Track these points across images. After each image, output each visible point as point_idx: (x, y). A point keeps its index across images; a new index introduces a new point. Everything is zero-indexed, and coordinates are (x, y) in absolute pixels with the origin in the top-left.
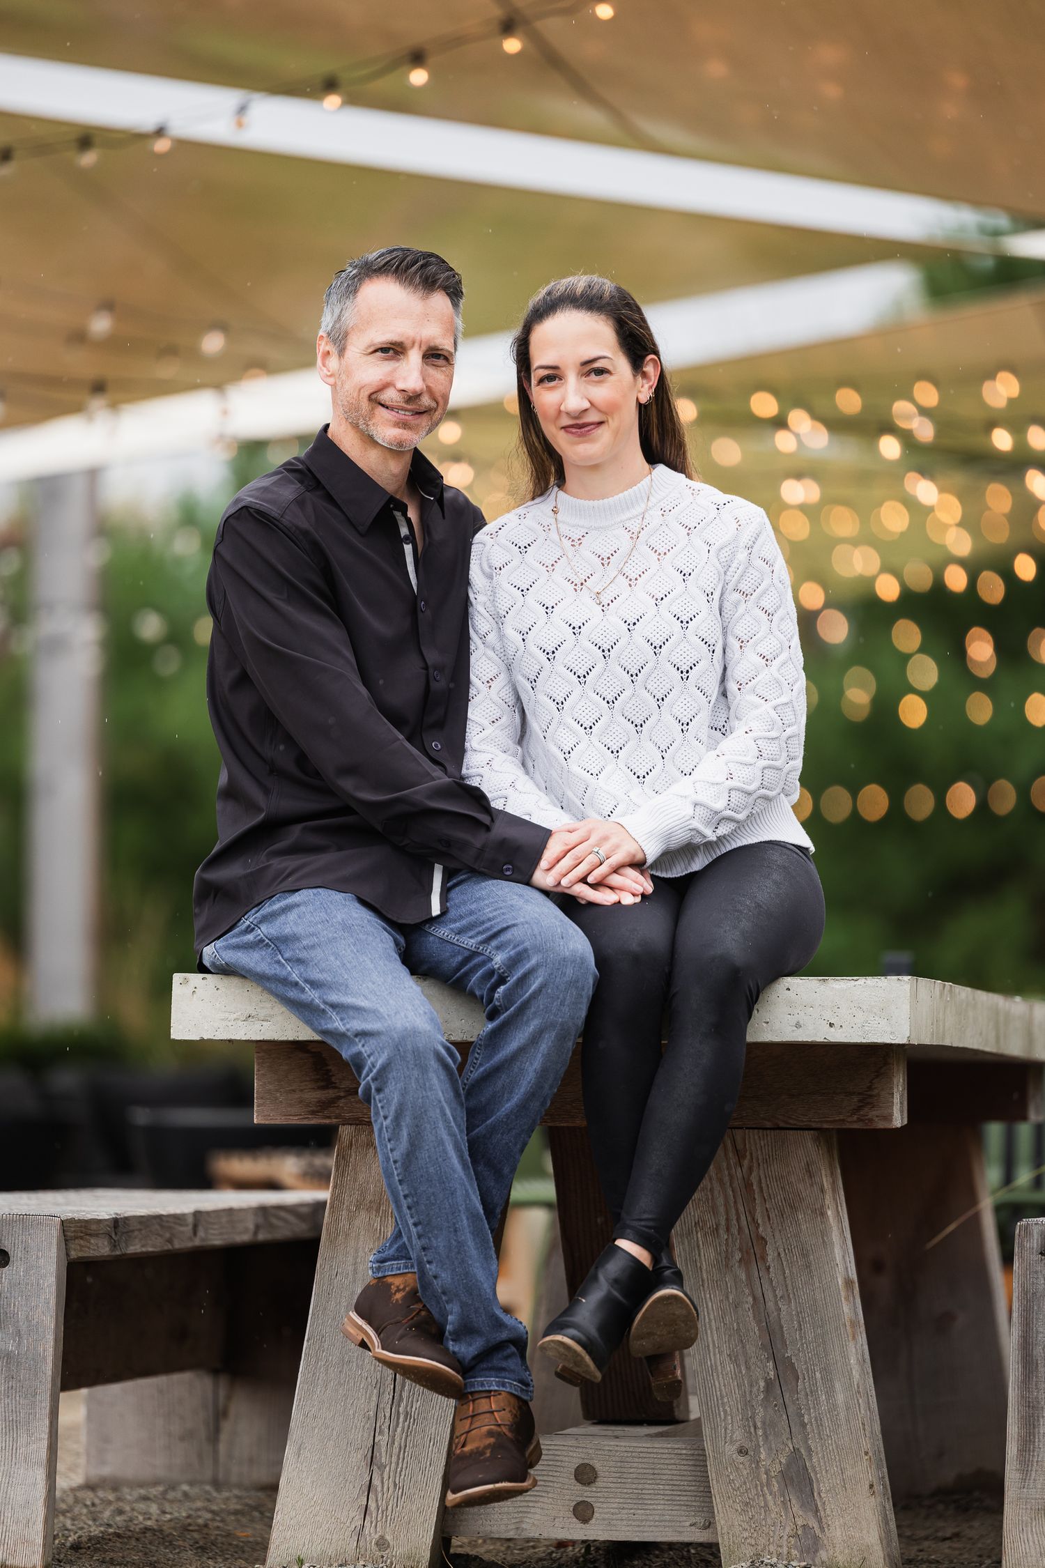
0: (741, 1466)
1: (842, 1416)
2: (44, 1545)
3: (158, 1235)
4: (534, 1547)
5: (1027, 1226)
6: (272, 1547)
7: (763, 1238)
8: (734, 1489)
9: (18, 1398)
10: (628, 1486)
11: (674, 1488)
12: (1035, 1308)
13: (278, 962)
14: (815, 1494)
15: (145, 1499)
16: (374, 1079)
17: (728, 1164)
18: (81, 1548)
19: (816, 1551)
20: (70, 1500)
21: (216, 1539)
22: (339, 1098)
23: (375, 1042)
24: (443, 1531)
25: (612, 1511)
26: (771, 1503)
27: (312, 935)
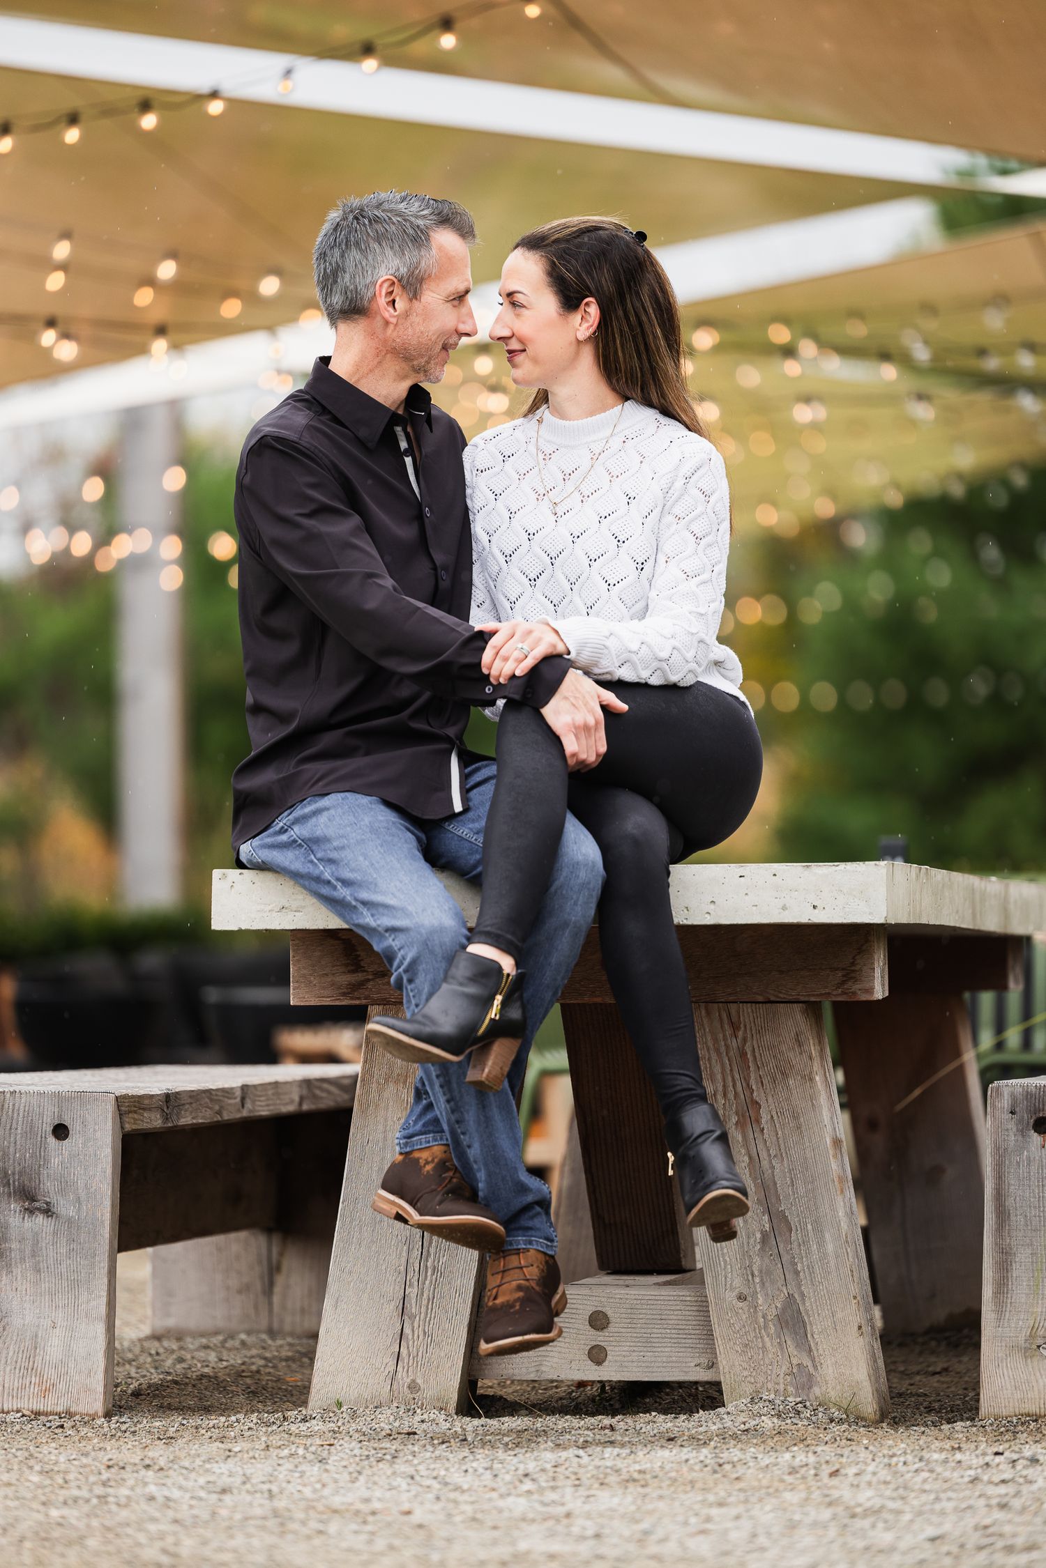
0: (740, 1311)
1: (832, 1263)
2: (105, 1393)
3: (208, 1107)
4: (556, 1387)
5: (998, 1088)
6: (313, 1390)
7: (757, 1103)
8: (734, 1332)
9: (78, 1259)
10: (637, 1331)
11: (681, 1332)
12: (1007, 1162)
13: (312, 862)
14: (809, 1336)
15: (206, 1347)
16: (406, 971)
17: (724, 1035)
18: (141, 1395)
19: (810, 1387)
20: (137, 1350)
21: (267, 1384)
22: (368, 980)
23: (404, 937)
24: (469, 1375)
25: (624, 1353)
26: (768, 1344)
27: (342, 836)
